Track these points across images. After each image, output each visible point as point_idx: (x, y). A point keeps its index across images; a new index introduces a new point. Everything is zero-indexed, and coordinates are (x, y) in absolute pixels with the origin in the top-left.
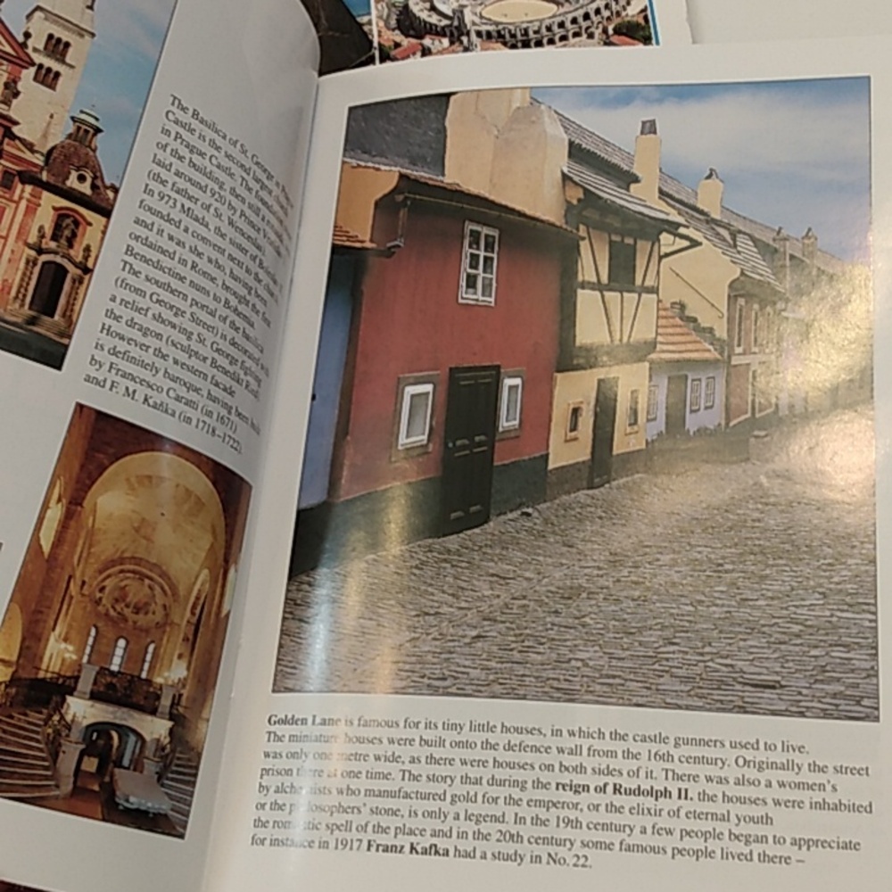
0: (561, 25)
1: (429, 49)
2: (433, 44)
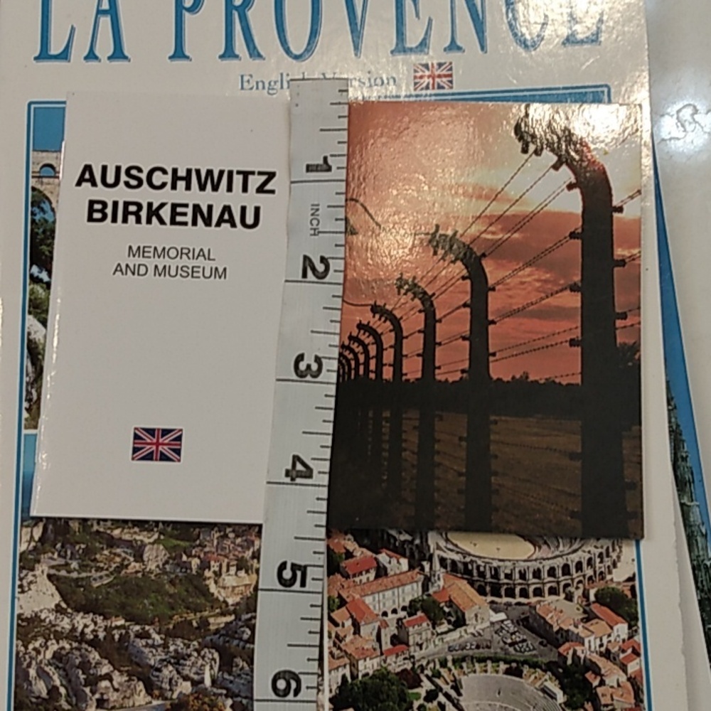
0: (537, 574)
1: (385, 569)
2: (390, 562)
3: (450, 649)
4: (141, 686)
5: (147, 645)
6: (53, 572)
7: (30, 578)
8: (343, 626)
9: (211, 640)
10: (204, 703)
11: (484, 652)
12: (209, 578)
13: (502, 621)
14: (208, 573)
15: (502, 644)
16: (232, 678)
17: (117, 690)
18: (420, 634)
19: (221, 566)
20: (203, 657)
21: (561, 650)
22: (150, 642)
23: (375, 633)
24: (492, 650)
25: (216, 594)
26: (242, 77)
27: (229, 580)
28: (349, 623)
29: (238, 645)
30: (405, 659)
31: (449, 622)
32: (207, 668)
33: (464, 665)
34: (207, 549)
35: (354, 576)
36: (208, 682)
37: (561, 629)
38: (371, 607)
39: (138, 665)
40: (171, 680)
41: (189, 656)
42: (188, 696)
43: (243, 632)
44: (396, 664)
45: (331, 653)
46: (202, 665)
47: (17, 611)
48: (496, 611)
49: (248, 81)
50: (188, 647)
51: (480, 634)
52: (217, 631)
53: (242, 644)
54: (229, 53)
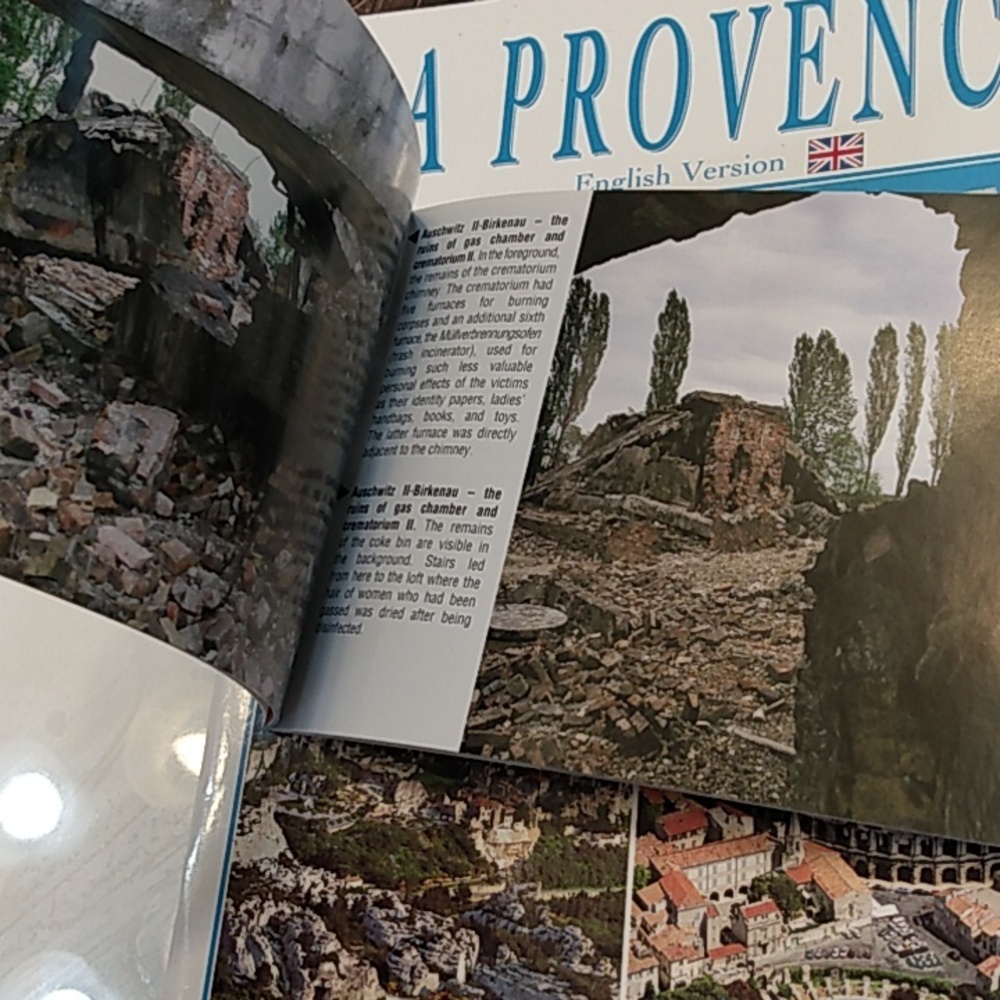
0: (950, 847)
1: (720, 830)
2: (727, 821)
3: (809, 955)
4: (373, 974)
5: (387, 918)
6: (282, 809)
7: (254, 816)
8: (654, 910)
9: (472, 917)
11: (861, 964)
12: (476, 830)
13: (891, 918)
14: (475, 824)
15: (888, 952)
16: (493, 973)
17: (342, 977)
18: (764, 929)
19: (492, 815)
20: (458, 941)
21: (982, 967)
22: (392, 913)
23: (698, 924)
24: (872, 962)
25: (483, 853)
26: (580, 177)
27: (502, 834)
28: (662, 906)
29: (506, 927)
30: (740, 965)
31: (810, 914)
32: (462, 956)
33: (828, 980)
34: (477, 790)
35: (675, 838)
36: (461, 977)
37: (984, 934)
38: (696, 885)
39: (373, 943)
40: (413, 968)
41: (441, 937)
42: (433, 994)
43: (515, 908)
44: (726, 973)
45: (633, 948)
46: (457, 952)
47: (233, 859)
48: (882, 901)
49: (587, 183)
50: (439, 923)
51: (855, 935)
52: (480, 905)
53: (511, 925)
54: (567, 150)
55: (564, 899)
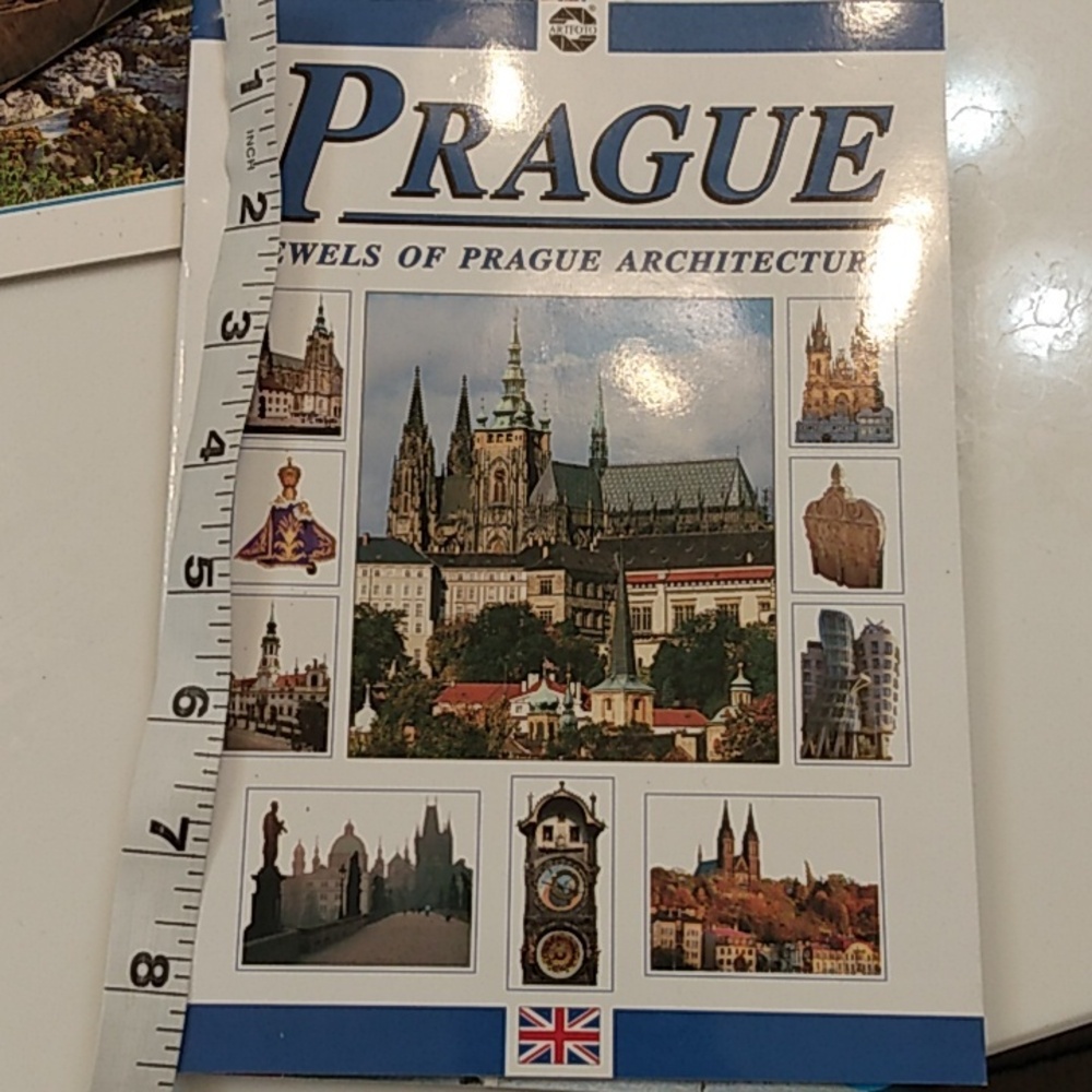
4: (38, 98)
9: (110, 44)
10: (110, 104)
16: (137, 76)
17: (12, 106)
20: (103, 61)
29: (140, 44)
32: (109, 70)
36: (112, 83)
40: (70, 88)
41: (87, 62)
42: (92, 100)
43: (144, 30)
46: (104, 68)
50: (85, 54)
53: (143, 42)
55: (181, 16)
